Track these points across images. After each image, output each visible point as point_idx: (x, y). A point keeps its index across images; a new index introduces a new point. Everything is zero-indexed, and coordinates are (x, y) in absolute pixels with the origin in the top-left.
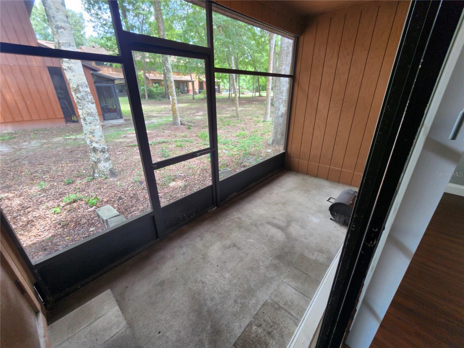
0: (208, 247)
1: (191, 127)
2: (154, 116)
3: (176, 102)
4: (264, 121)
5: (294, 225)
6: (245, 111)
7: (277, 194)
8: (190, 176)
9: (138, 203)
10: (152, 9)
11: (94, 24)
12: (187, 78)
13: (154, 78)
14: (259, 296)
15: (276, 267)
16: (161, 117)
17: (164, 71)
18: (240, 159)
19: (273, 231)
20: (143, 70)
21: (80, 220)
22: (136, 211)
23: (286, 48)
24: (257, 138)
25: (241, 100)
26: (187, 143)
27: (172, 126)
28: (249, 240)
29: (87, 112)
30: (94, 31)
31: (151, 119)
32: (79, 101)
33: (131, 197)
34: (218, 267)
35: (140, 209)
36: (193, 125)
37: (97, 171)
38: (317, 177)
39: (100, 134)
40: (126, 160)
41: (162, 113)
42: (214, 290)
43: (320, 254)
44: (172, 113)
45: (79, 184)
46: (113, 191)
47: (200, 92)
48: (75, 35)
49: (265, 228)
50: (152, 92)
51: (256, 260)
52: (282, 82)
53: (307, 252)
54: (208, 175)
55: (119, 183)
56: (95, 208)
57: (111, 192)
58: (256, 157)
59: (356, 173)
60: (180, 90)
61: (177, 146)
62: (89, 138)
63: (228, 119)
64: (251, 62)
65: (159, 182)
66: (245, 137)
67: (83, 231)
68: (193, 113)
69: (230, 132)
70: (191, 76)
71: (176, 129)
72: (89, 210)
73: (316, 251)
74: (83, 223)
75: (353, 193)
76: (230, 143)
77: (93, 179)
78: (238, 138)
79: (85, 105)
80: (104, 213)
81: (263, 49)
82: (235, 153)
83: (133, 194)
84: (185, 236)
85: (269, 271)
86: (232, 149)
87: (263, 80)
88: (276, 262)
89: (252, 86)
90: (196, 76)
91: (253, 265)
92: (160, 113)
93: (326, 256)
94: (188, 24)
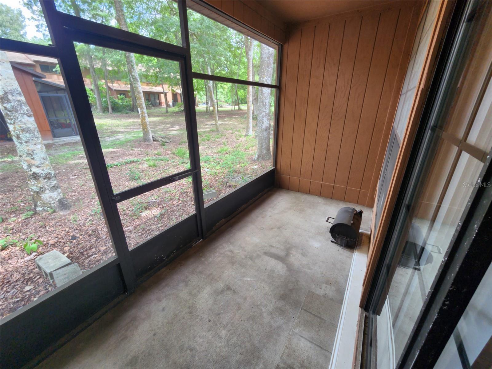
0: (195, 296)
1: (165, 143)
2: (120, 132)
3: (146, 115)
4: (246, 135)
5: (294, 253)
6: (226, 124)
7: (270, 216)
8: (167, 202)
9: (99, 242)
10: (113, 11)
11: (37, 23)
12: (159, 89)
13: (119, 89)
14: (267, 357)
15: (281, 312)
16: (128, 132)
17: (130, 80)
18: (225, 177)
19: (273, 263)
20: (105, 79)
21: (11, 276)
22: (96, 254)
23: (266, 59)
24: (240, 153)
25: (220, 113)
26: (161, 162)
27: (142, 143)
28: (246, 279)
29: (21, 127)
30: (38, 31)
31: (116, 135)
32: (8, 113)
33: (90, 235)
34: (210, 323)
35: (102, 251)
36: (168, 141)
37: (40, 203)
38: (309, 194)
39: (43, 156)
40: (83, 186)
41: (131, 128)
42: (208, 358)
43: (328, 286)
44: (142, 127)
45: (12, 223)
46: (64, 229)
47: (174, 105)
48: (11, 35)
49: (262, 260)
50: (117, 104)
51: (257, 306)
52: (264, 94)
53: (314, 287)
54: (189, 199)
55: (72, 217)
56: (35, 256)
57: (60, 230)
58: (242, 175)
59: (348, 188)
60: (150, 102)
61: (150, 166)
62: (26, 161)
63: (207, 134)
64: (229, 74)
65: (128, 212)
66: (228, 152)
67: (14, 292)
68: (167, 128)
69: (211, 148)
70: (163, 88)
71: (148, 146)
72: (26, 259)
73: (323, 283)
74: (15, 280)
75: (351, 211)
76: (212, 160)
77: (35, 214)
78: (219, 154)
79: (18, 118)
80: (48, 262)
81: (240, 62)
82: (219, 171)
83: (93, 231)
84: (164, 284)
85: (273, 318)
86: (214, 167)
87: (242, 93)
88: (280, 304)
89: (231, 99)
90: (169, 87)
91: (254, 312)
92: (127, 128)
93: (335, 289)
94: (157, 29)
